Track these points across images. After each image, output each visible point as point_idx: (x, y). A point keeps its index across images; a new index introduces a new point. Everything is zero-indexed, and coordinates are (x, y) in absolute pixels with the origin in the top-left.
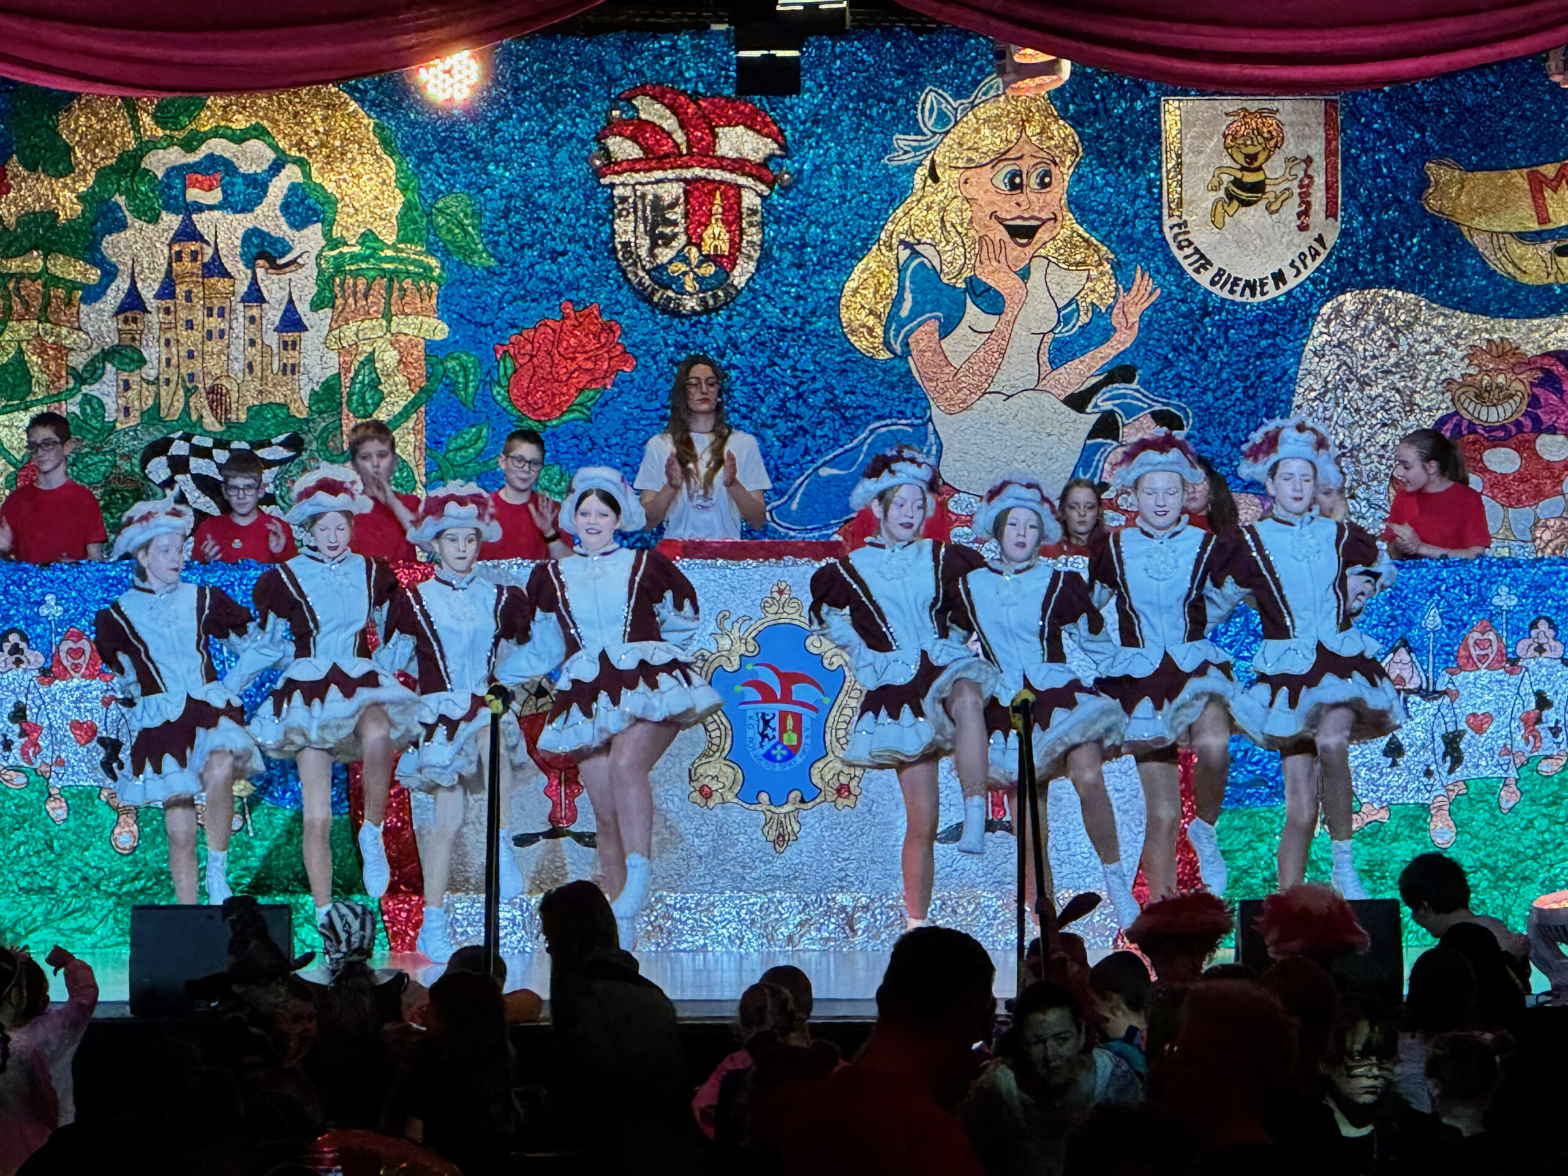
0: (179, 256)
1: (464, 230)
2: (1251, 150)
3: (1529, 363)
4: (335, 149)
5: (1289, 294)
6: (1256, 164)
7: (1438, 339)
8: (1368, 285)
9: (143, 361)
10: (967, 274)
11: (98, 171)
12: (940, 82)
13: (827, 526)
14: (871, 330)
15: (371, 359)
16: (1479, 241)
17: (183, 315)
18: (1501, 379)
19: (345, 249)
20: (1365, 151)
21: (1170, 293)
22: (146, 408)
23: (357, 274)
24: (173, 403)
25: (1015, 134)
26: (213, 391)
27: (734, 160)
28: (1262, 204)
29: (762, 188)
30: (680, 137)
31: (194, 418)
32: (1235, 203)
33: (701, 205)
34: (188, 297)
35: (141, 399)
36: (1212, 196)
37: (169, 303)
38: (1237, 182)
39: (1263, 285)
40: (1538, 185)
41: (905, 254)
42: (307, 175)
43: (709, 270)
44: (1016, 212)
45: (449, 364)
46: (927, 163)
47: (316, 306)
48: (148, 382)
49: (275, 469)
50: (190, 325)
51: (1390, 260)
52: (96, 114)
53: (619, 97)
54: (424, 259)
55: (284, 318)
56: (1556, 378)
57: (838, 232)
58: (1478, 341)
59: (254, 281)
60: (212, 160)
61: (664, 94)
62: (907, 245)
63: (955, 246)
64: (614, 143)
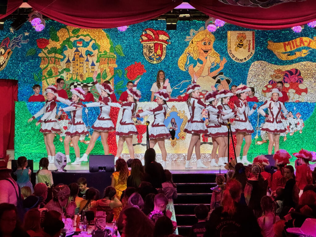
0: (76, 55)
1: (120, 50)
2: (241, 39)
3: (283, 72)
4: (100, 38)
5: (247, 62)
6: (242, 41)
7: (269, 69)
8: (259, 60)
9: (70, 70)
10: (197, 58)
11: (63, 41)
12: (194, 28)
13: (176, 97)
14: (183, 66)
15: (105, 70)
16: (276, 53)
17: (76, 63)
18: (279, 75)
19: (101, 53)
20: (258, 39)
21: (228, 61)
22: (70, 77)
23: (103, 57)
24: (75, 77)
25: (205, 36)
26: (81, 75)
27: (162, 40)
28: (243, 47)
29: (166, 45)
30: (153, 36)
31: (78, 79)
32: (239, 47)
33: (157, 47)
34: (77, 60)
35: (69, 76)
36: (235, 46)
37: (74, 61)
38: (239, 44)
39: (243, 60)
40: (285, 45)
41: (188, 55)
42: (96, 42)
43: (158, 57)
44: (205, 48)
45: (118, 71)
46: (191, 41)
47: (97, 62)
48: (71, 74)
49: (90, 87)
50: (77, 65)
51: (262, 56)
52: (63, 32)
53: (144, 30)
54: (114, 55)
55: (92, 64)
56: (287, 75)
57: (178, 51)
58: (276, 69)
59: (87, 58)
60: (81, 39)
61: (151, 30)
62: (188, 53)
63: (196, 54)
64: (143, 37)
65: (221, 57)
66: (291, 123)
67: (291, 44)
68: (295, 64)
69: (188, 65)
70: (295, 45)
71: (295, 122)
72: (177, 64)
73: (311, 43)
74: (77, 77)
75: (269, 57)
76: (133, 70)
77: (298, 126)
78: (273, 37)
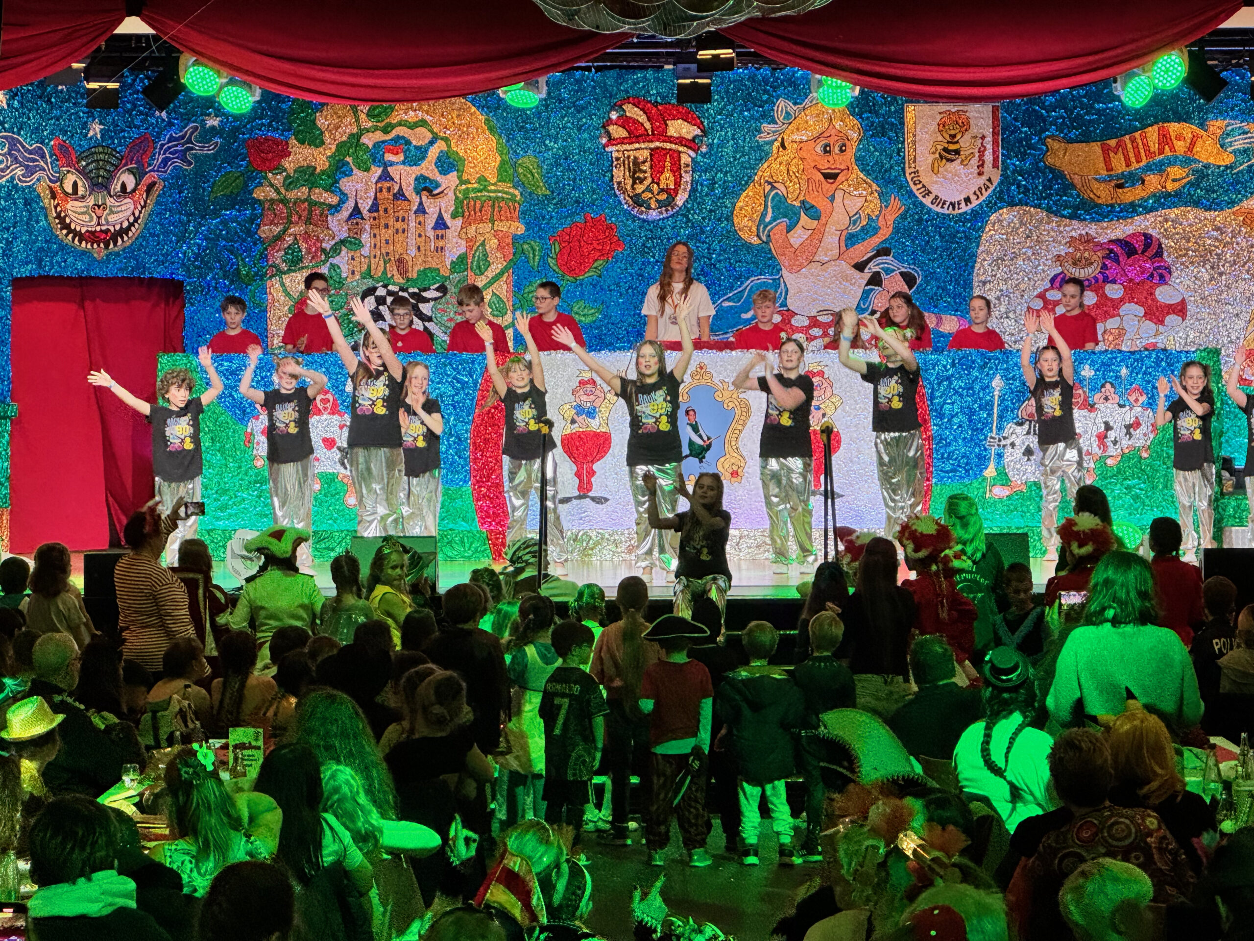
0: (381, 191)
1: (533, 175)
2: (953, 132)
3: (1100, 245)
4: (463, 132)
5: (972, 210)
6: (956, 140)
7: (1052, 233)
8: (1016, 205)
9: (360, 245)
10: (801, 198)
11: (338, 146)
12: (788, 97)
13: (726, 333)
14: (750, 228)
15: (483, 244)
16: (1077, 180)
17: (383, 222)
18: (1086, 254)
19: (469, 186)
20: (1013, 132)
22: (363, 270)
23: (475, 199)
24: (378, 268)
25: (826, 125)
26: (399, 261)
27: (677, 138)
28: (959, 161)
29: (692, 154)
30: (648, 125)
31: (389, 275)
32: (944, 161)
33: (659, 162)
34: (386, 210)
35: (360, 265)
36: (932, 157)
37: (376, 214)
38: (945, 150)
39: (959, 204)
40: (1106, 150)
41: (768, 188)
42: (449, 146)
43: (663, 197)
44: (827, 165)
45: (526, 246)
46: (780, 139)
47: (454, 216)
48: (365, 257)
49: (432, 303)
50: (387, 226)
51: (1027, 190)
52: (336, 113)
54: (512, 190)
55: (437, 223)
56: (1116, 255)
57: (732, 176)
58: (1073, 234)
59: (421, 203)
60: (398, 138)
61: (639, 103)
62: (769, 183)
63: (795, 184)
64: (612, 129)
65: (881, 195)
66: (1111, 424)
67: (1129, 146)
68: (1142, 217)
69: (770, 223)
70: (1142, 151)
71: (1123, 419)
72: (729, 218)
73: (1199, 143)
74: (385, 268)
75: (1052, 195)
76: (579, 241)
77: (1137, 433)
78: (1063, 123)
